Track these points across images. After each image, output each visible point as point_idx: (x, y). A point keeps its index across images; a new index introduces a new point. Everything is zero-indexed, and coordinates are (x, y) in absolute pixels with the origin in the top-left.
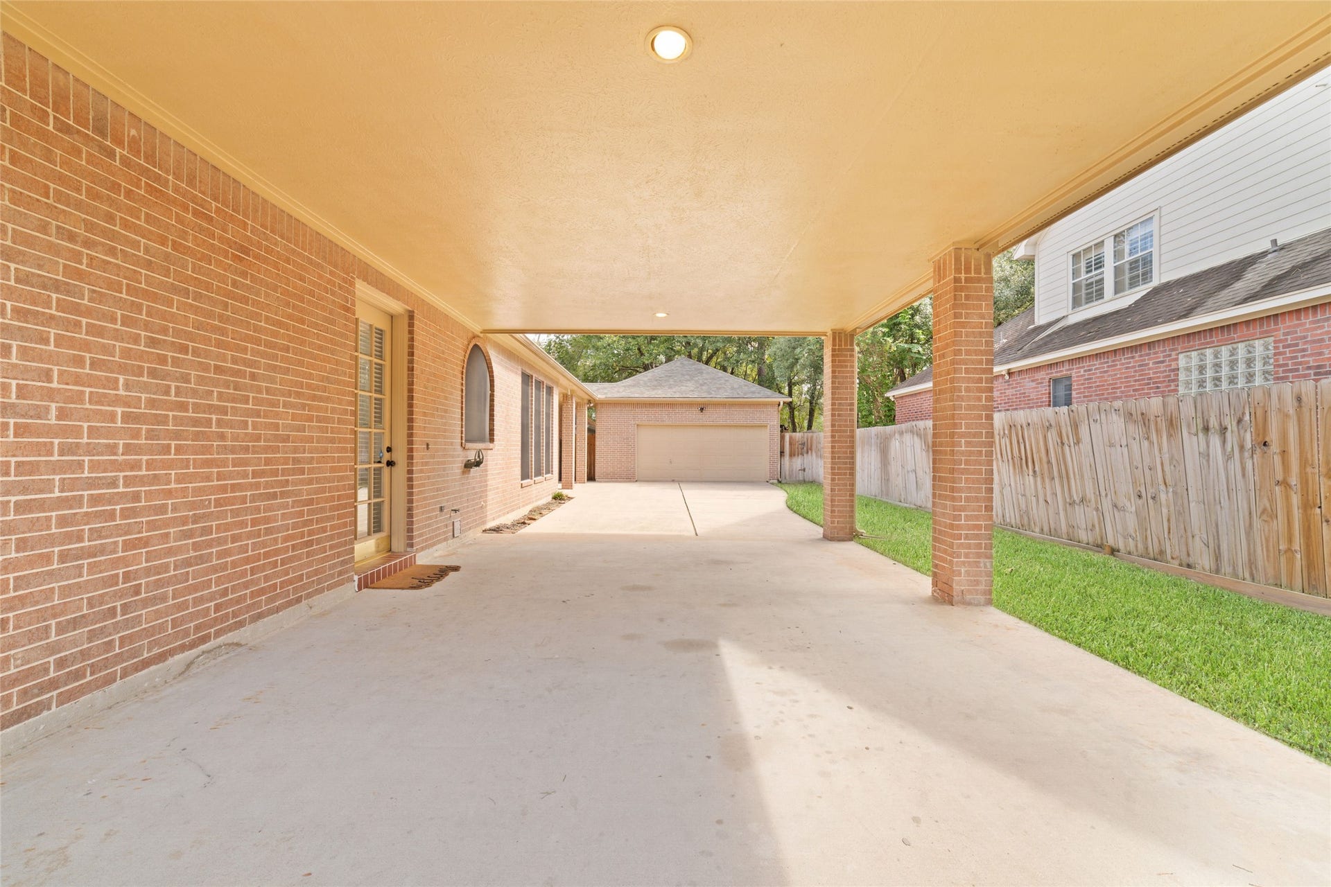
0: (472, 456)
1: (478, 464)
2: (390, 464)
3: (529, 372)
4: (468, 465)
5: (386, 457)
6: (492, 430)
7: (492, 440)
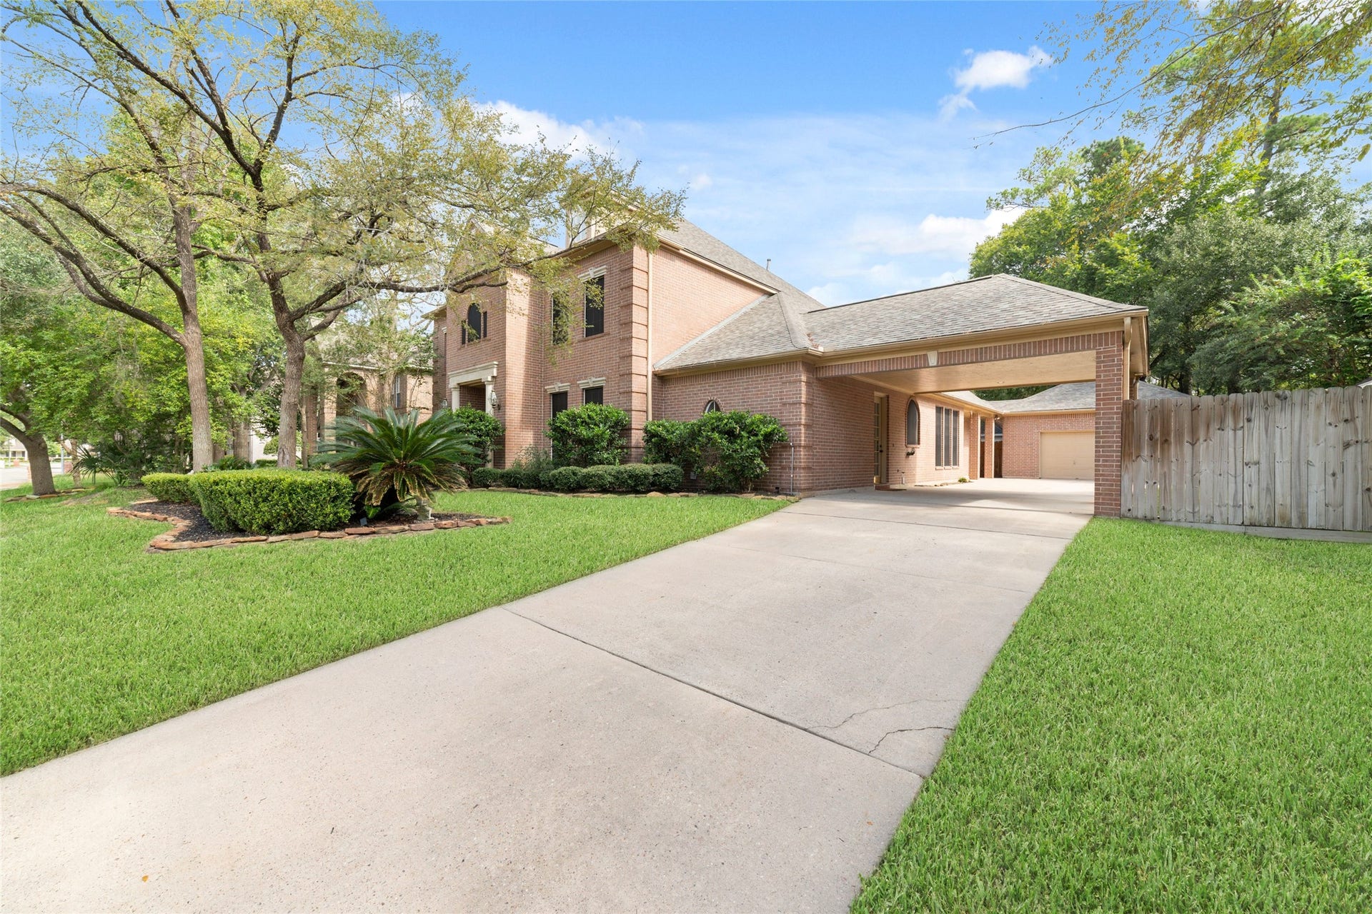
0: (910, 450)
1: (912, 454)
2: (881, 451)
3: (940, 406)
4: (908, 454)
5: (880, 449)
6: (919, 439)
7: (919, 444)
